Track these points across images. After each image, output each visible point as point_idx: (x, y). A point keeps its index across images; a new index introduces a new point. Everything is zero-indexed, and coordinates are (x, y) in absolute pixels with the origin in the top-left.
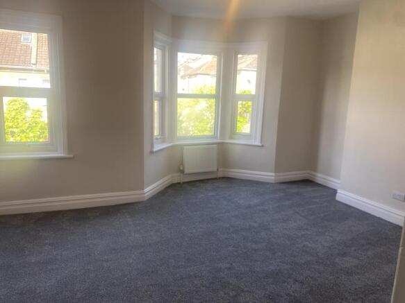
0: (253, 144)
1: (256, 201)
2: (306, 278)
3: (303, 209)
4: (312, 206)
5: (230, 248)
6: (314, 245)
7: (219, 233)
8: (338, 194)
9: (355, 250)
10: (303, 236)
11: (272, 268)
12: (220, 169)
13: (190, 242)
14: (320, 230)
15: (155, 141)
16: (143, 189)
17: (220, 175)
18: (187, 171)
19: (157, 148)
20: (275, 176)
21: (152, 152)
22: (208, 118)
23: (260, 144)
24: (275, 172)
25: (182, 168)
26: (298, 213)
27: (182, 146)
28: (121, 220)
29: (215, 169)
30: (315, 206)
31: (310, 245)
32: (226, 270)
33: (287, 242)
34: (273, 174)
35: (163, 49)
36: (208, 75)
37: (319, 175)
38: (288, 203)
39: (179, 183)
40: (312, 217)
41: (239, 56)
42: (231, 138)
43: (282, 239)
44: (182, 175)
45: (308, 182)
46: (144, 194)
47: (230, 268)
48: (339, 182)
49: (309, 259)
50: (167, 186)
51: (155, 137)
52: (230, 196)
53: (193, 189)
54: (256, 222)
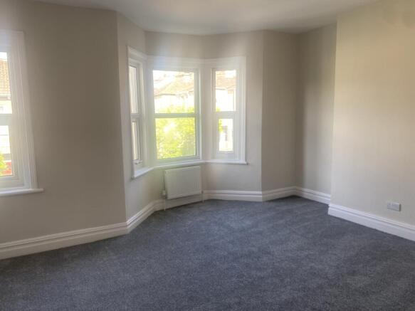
0: (237, 162)
1: (248, 223)
2: (323, 304)
3: (298, 227)
4: (306, 224)
5: (234, 279)
6: (320, 266)
7: (218, 263)
8: (330, 209)
9: (363, 267)
10: (307, 256)
11: (284, 297)
12: (205, 192)
13: (188, 277)
14: (322, 249)
15: (135, 166)
16: (125, 220)
17: (205, 197)
18: (170, 197)
19: (137, 173)
20: (263, 195)
21: (132, 179)
22: (178, 139)
23: (245, 163)
24: (262, 191)
25: (164, 194)
26: (294, 232)
27: (163, 170)
28: (105, 259)
29: (200, 192)
30: (309, 223)
31: (316, 266)
32: (236, 306)
33: (293, 266)
34: (261, 193)
35: (137, 67)
36: (174, 95)
37: (306, 190)
38: (281, 222)
39: (162, 211)
40: (311, 235)
41: (217, 73)
42: (213, 158)
43: (286, 262)
44: (165, 200)
45: (295, 198)
46: (127, 226)
47: (239, 303)
48: (330, 196)
49: (320, 283)
50: (150, 214)
51: (135, 162)
52: (220, 219)
53: (180, 216)
54: (254, 246)
